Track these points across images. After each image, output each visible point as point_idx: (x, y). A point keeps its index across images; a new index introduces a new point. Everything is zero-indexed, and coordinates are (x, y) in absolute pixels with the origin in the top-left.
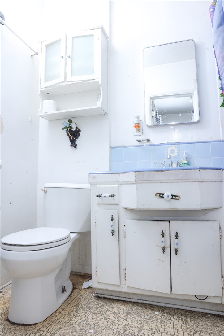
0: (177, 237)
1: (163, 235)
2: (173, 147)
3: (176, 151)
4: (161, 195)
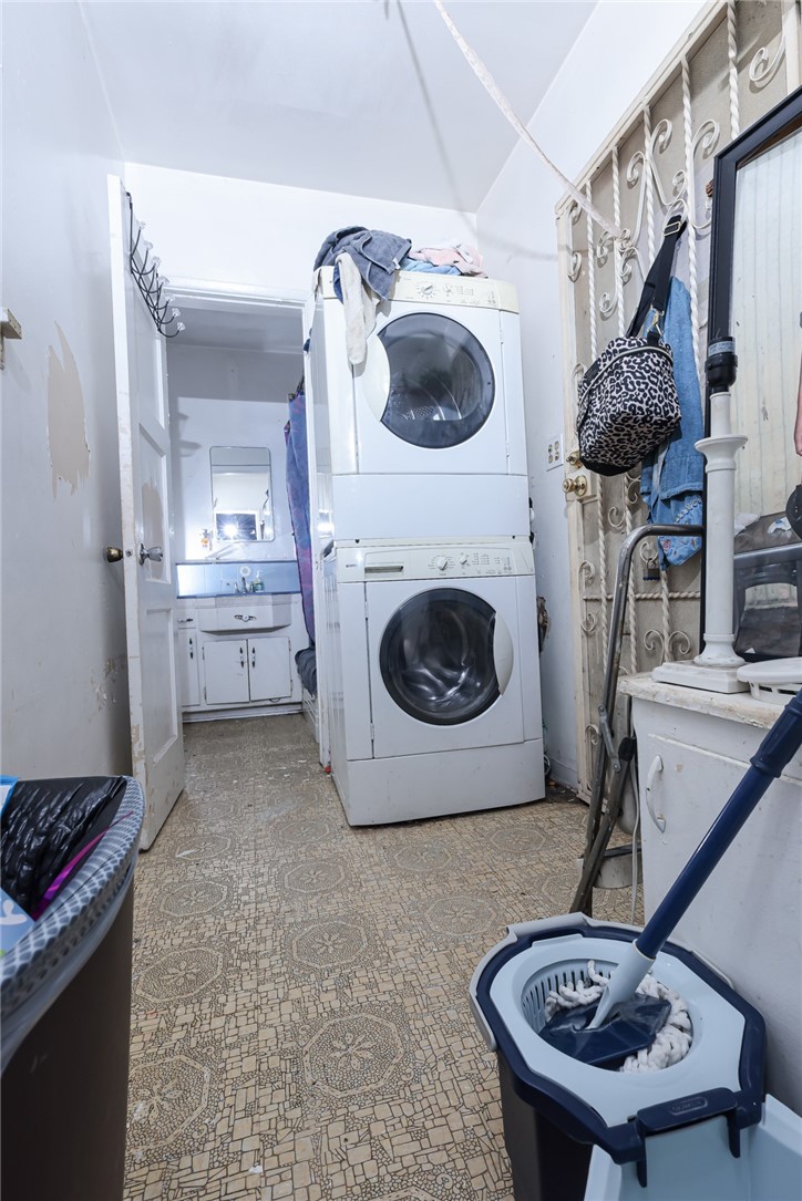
0: (254, 652)
1: (241, 651)
2: (246, 566)
3: (249, 570)
4: (240, 617)
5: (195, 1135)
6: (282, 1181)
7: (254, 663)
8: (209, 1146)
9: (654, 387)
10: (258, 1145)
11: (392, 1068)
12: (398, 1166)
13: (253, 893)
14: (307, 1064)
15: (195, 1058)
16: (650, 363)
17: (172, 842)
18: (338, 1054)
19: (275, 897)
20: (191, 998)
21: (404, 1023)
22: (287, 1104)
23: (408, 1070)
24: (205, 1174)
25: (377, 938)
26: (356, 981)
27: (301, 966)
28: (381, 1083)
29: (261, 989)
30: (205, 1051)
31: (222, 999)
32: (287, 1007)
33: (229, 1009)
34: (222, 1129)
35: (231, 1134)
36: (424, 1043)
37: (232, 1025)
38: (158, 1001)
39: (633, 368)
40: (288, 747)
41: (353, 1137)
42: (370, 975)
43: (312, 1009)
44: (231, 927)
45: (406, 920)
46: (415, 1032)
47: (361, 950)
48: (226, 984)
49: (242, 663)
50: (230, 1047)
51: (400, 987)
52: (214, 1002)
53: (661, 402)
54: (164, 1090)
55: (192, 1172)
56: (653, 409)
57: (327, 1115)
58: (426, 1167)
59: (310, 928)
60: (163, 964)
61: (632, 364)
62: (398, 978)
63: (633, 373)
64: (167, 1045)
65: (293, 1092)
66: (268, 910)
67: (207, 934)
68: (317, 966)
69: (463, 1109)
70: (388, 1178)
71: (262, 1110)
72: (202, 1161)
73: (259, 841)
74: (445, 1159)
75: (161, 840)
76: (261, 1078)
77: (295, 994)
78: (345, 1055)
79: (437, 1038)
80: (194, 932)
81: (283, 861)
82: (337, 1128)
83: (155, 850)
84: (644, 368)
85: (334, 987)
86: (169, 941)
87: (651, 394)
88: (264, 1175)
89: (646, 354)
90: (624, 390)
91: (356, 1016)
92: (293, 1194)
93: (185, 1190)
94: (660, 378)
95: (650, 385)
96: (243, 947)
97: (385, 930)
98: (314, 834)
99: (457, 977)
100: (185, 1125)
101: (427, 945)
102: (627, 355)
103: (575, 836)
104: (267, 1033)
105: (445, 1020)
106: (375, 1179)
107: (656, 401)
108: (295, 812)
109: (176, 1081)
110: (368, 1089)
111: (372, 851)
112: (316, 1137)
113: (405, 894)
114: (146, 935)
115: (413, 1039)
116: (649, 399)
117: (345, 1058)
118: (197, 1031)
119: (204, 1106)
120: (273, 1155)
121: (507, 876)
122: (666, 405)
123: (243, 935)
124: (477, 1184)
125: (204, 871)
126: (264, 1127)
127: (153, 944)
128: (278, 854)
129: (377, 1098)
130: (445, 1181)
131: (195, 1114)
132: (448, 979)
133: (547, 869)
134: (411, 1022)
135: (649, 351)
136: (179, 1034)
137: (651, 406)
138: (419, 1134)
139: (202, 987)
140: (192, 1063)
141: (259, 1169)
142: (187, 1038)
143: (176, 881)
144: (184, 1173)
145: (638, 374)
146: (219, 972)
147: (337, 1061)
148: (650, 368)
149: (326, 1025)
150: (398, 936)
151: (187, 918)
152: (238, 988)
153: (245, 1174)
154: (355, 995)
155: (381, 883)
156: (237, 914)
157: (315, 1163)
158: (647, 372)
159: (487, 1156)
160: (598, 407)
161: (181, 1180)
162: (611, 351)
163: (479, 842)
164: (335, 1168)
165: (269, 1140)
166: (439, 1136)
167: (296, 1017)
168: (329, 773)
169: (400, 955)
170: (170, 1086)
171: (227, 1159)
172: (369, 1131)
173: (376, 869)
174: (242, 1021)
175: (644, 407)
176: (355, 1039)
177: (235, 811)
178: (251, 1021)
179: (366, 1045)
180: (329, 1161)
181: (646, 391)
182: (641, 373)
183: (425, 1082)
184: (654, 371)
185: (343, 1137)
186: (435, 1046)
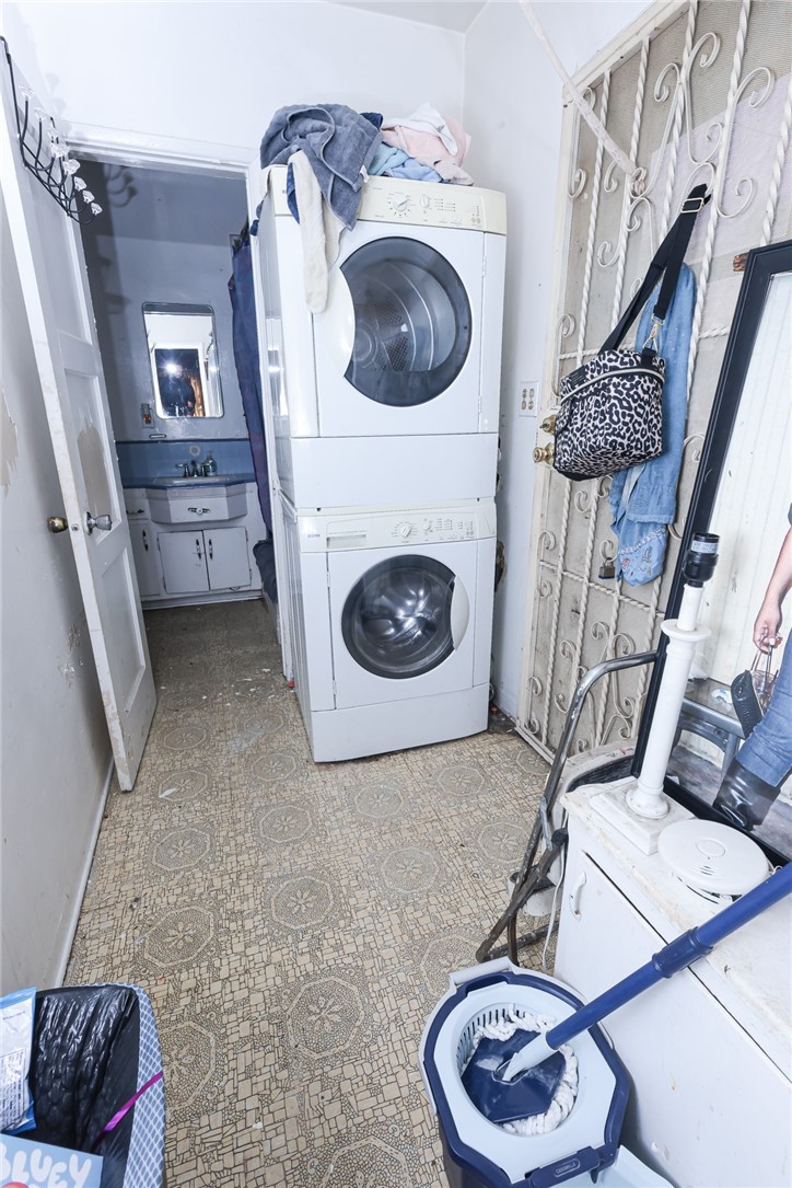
0: (210, 543)
1: (198, 543)
2: (196, 445)
3: (199, 449)
4: (194, 510)
5: (209, 1096)
6: (277, 1135)
7: (211, 555)
8: (221, 1106)
9: (639, 419)
10: (257, 1104)
11: (355, 1030)
12: (360, 1119)
13: (232, 843)
14: (290, 1028)
15: (201, 1024)
16: (640, 391)
17: (153, 778)
18: (314, 1018)
19: (252, 848)
20: (191, 962)
21: (364, 988)
22: (277, 1066)
23: (368, 1033)
24: (219, 1131)
25: (341, 895)
26: (325, 942)
27: (279, 927)
28: (347, 1045)
29: (249, 951)
30: (208, 1016)
31: (217, 964)
32: (271, 971)
33: (224, 974)
34: (229, 1091)
35: (236, 1095)
36: (380, 1006)
37: (228, 991)
38: (164, 966)
39: (621, 393)
40: (252, 649)
41: (328, 1094)
42: (337, 937)
43: (291, 973)
44: (217, 883)
45: (365, 875)
46: (373, 995)
47: (329, 909)
48: (218, 945)
49: (200, 555)
50: (228, 1012)
51: (361, 949)
52: (210, 966)
53: (643, 436)
54: (180, 1056)
55: (211, 1130)
56: (634, 444)
57: (307, 1075)
58: (382, 1119)
59: (285, 884)
60: (164, 925)
61: (620, 388)
62: (359, 940)
63: (620, 401)
64: (178, 1011)
65: (281, 1055)
66: (247, 863)
67: (198, 891)
68: (293, 927)
69: (408, 1068)
70: (354, 1130)
71: (258, 1073)
72: (217, 1119)
73: (234, 778)
74: (395, 1112)
75: (143, 776)
76: (255, 1042)
77: (277, 957)
78: (319, 1019)
79: (390, 1001)
80: (186, 889)
81: (256, 805)
82: (315, 1087)
83: (139, 788)
84: (632, 397)
85: (307, 949)
86: (165, 899)
87: (634, 428)
88: (264, 1130)
89: (637, 378)
90: (607, 421)
91: (326, 980)
92: (286, 1145)
93: (207, 1145)
94: (647, 408)
95: (636, 417)
96: (229, 906)
97: (348, 887)
98: (283, 771)
99: (406, 937)
100: (200, 1087)
101: (383, 903)
102: (618, 376)
103: (509, 777)
104: (257, 998)
105: (396, 983)
106: (345, 1131)
107: (639, 436)
108: (262, 741)
109: (188, 1046)
110: (337, 1050)
111: (335, 793)
112: (301, 1095)
113: (363, 844)
114: (144, 892)
115: (371, 1002)
116: (632, 434)
117: (319, 1022)
118: (200, 996)
119: (213, 1069)
120: (270, 1112)
121: (450, 824)
122: (648, 440)
123: (229, 892)
124: (417, 1132)
125: (188, 816)
126: (260, 1087)
127: (152, 902)
128: (252, 796)
129: (346, 1059)
130: (394, 1130)
131: (207, 1077)
132: (398, 939)
133: (484, 817)
134: (370, 985)
135: (642, 375)
136: (185, 1001)
137: (632, 442)
138: (376, 1091)
139: (199, 951)
140: (199, 1028)
141: (260, 1125)
142: (192, 1005)
143: (163, 827)
144: (204, 1130)
145: (625, 404)
146: (212, 933)
147: (312, 1024)
148: (639, 396)
149: (303, 989)
150: (358, 894)
151: (177, 872)
152: (229, 952)
153: (250, 1129)
154: (325, 958)
155: (344, 832)
156: (221, 868)
157: (301, 1119)
158: (635, 401)
159: (425, 1108)
160: (579, 425)
161: (203, 1136)
162: (601, 364)
163: (427, 782)
164: (315, 1123)
165: (265, 1099)
166: (391, 1091)
167: (279, 981)
168: (292, 688)
169: (361, 914)
170: (184, 1052)
171: (235, 1117)
172: (339, 1089)
173: (339, 814)
174: (236, 986)
175: (625, 442)
176: (326, 1003)
177: (208, 738)
178: (243, 985)
179: (335, 1008)
180: (311, 1117)
181: (630, 425)
182: (628, 402)
183: (380, 1043)
184: (642, 400)
185: (320, 1095)
186: (388, 1009)
